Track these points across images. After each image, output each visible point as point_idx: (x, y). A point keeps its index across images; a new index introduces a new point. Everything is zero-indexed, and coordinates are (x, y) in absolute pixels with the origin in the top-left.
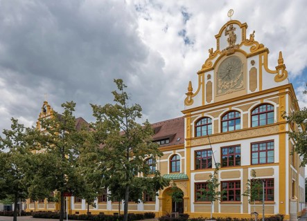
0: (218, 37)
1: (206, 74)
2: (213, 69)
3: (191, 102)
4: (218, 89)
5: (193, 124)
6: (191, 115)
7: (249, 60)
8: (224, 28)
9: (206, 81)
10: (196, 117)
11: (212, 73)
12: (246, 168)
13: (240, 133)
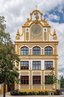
0: (31, 14)
1: (26, 28)
2: (29, 27)
3: (19, 38)
4: (31, 36)
5: (20, 49)
6: (19, 44)
7: (44, 28)
8: (34, 12)
9: (26, 31)
10: (21, 46)
11: (29, 28)
12: (43, 71)
13: (41, 56)
